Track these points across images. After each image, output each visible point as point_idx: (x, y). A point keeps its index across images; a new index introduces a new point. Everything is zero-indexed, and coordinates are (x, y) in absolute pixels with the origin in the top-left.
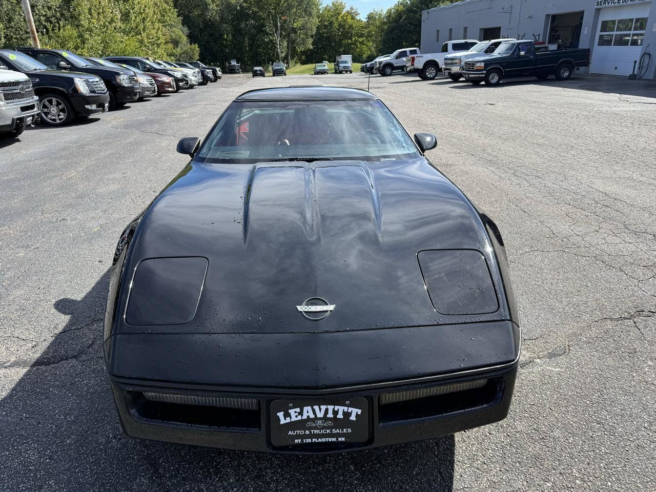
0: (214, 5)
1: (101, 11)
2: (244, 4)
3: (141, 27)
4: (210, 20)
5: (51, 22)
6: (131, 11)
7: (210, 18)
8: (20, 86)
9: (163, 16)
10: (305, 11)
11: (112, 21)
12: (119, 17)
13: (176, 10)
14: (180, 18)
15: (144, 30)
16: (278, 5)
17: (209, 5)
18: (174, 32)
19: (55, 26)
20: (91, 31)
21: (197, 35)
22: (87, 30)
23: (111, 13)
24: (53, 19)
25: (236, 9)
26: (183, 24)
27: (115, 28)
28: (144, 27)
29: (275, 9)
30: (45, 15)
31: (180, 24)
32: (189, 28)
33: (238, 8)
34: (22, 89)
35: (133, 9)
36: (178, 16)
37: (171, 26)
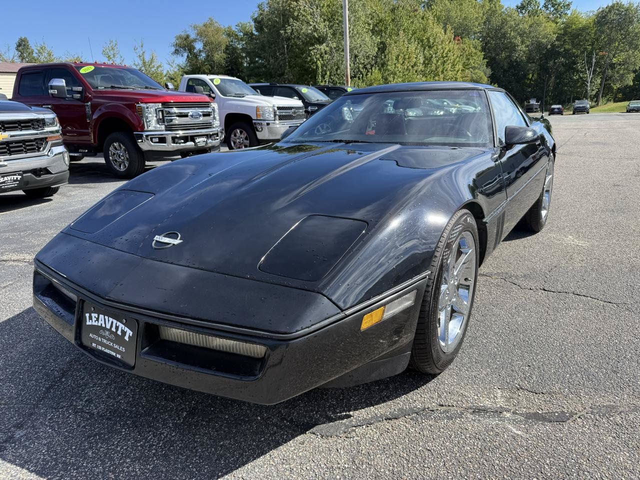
0: (523, 46)
1: (407, 57)
2: (556, 43)
3: (440, 69)
4: (516, 61)
5: (366, 68)
6: (434, 56)
7: (516, 59)
8: (293, 110)
9: (468, 59)
10: (631, 44)
11: (415, 64)
12: (422, 61)
13: (483, 53)
14: (486, 60)
15: (442, 72)
16: (597, 40)
17: (518, 46)
18: (475, 74)
19: (368, 71)
20: (395, 74)
21: (500, 76)
22: (392, 73)
23: (416, 58)
24: (369, 67)
25: (546, 48)
26: (487, 66)
27: (416, 71)
28: (443, 69)
29: (593, 44)
30: (363, 63)
31: (485, 66)
32: (492, 70)
33: (549, 46)
34: (295, 113)
35: (436, 54)
36: (484, 59)
37: (474, 68)
